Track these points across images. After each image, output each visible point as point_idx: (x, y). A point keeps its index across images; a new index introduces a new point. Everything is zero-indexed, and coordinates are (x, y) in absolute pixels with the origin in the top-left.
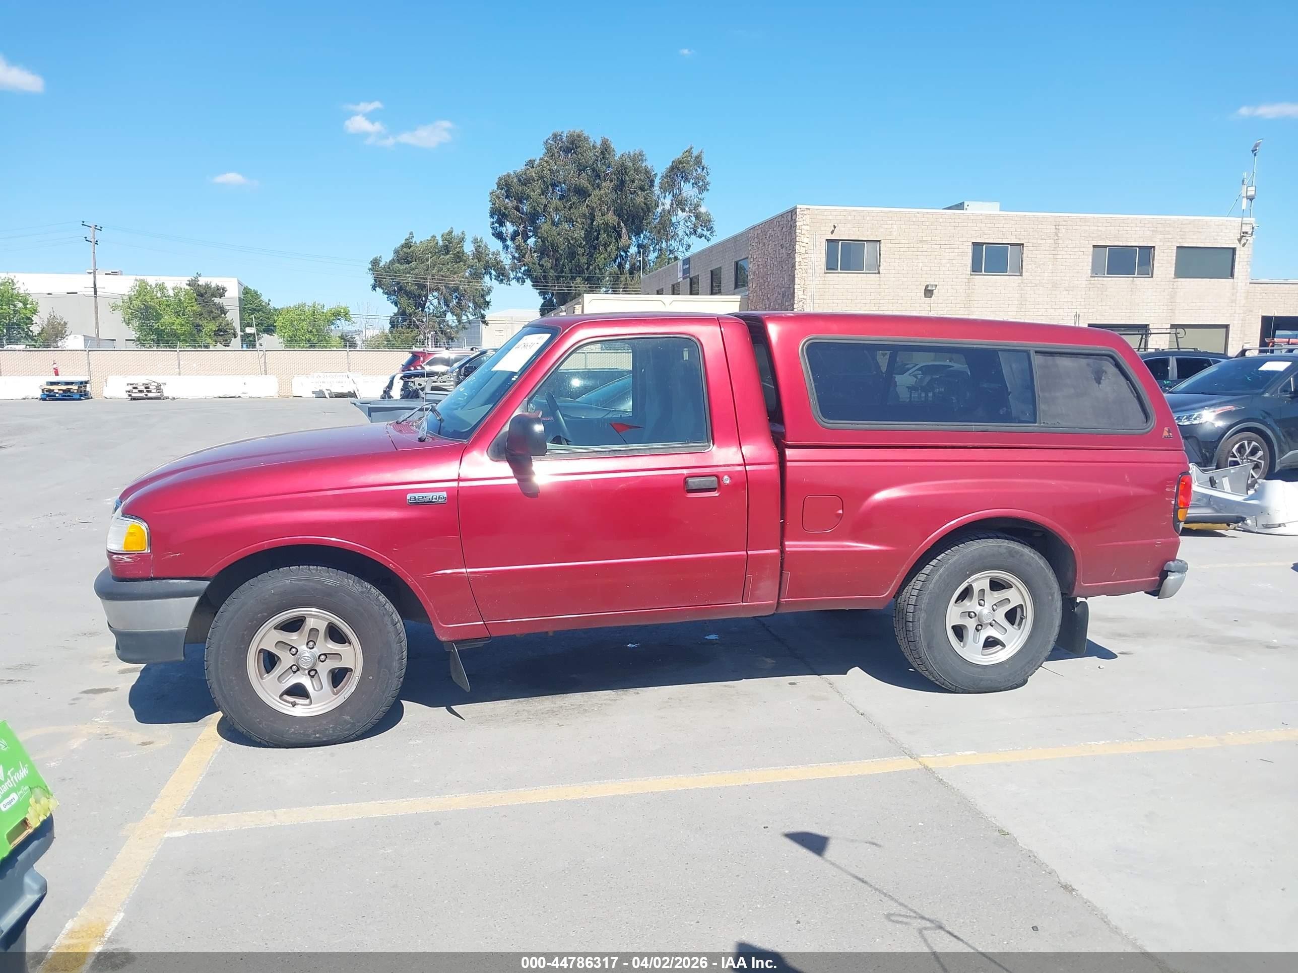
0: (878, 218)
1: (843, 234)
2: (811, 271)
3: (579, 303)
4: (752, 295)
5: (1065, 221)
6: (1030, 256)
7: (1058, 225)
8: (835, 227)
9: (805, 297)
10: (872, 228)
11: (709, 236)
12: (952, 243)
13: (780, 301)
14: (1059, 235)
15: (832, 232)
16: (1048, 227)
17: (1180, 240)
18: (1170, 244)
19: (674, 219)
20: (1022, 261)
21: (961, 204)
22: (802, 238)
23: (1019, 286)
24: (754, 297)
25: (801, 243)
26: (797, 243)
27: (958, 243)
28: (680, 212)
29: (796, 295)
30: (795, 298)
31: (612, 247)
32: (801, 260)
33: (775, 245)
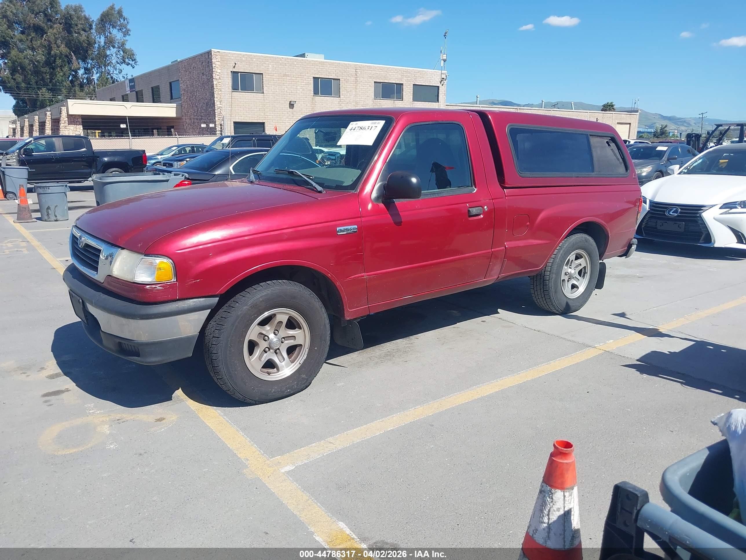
0: (260, 60)
1: (240, 68)
2: (223, 90)
3: (64, 106)
4: (184, 103)
5: (360, 67)
6: (343, 86)
7: (357, 70)
8: (235, 64)
9: (221, 106)
10: (257, 66)
11: (134, 64)
12: (302, 77)
13: (204, 108)
14: (358, 75)
15: (234, 67)
16: (352, 70)
17: (414, 81)
18: (410, 83)
19: (108, 53)
20: (340, 89)
21: (303, 54)
22: (217, 70)
23: (339, 103)
24: (185, 105)
25: (216, 73)
26: (214, 73)
27: (306, 77)
28: (111, 48)
29: (216, 104)
30: (216, 106)
31: (66, 68)
32: (217, 83)
33: (198, 73)
